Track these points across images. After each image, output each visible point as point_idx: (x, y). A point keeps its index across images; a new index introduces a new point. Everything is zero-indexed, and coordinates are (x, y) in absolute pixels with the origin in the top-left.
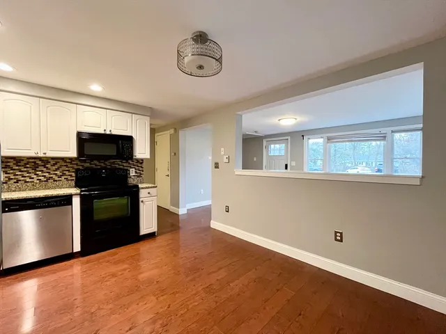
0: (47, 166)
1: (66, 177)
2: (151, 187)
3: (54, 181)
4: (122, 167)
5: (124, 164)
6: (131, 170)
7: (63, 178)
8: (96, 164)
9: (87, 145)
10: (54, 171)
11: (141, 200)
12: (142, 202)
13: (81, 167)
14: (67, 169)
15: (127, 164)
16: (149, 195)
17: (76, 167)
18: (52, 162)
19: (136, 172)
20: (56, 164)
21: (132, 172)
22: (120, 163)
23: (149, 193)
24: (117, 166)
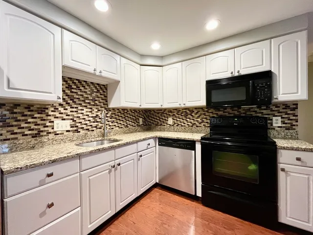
0: (192, 114)
1: (205, 124)
2: (305, 150)
3: (197, 126)
4: (260, 115)
5: (264, 111)
6: (274, 118)
7: (203, 124)
8: (229, 112)
9: (214, 93)
10: (197, 118)
11: (281, 166)
12: (283, 170)
13: (215, 115)
14: (205, 117)
15: (268, 112)
16: (298, 163)
17: (211, 115)
18: (196, 111)
19: (283, 123)
20: (197, 113)
21: (277, 122)
22: (258, 110)
23: (298, 159)
24: (253, 113)
